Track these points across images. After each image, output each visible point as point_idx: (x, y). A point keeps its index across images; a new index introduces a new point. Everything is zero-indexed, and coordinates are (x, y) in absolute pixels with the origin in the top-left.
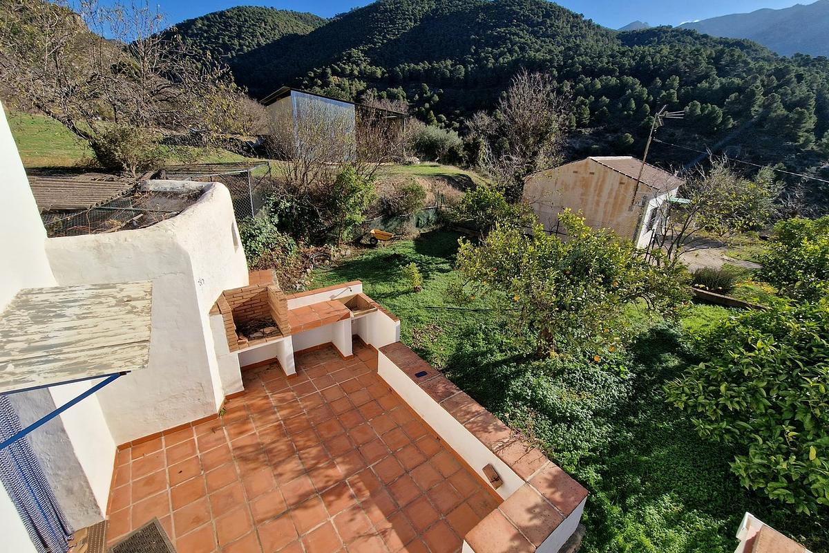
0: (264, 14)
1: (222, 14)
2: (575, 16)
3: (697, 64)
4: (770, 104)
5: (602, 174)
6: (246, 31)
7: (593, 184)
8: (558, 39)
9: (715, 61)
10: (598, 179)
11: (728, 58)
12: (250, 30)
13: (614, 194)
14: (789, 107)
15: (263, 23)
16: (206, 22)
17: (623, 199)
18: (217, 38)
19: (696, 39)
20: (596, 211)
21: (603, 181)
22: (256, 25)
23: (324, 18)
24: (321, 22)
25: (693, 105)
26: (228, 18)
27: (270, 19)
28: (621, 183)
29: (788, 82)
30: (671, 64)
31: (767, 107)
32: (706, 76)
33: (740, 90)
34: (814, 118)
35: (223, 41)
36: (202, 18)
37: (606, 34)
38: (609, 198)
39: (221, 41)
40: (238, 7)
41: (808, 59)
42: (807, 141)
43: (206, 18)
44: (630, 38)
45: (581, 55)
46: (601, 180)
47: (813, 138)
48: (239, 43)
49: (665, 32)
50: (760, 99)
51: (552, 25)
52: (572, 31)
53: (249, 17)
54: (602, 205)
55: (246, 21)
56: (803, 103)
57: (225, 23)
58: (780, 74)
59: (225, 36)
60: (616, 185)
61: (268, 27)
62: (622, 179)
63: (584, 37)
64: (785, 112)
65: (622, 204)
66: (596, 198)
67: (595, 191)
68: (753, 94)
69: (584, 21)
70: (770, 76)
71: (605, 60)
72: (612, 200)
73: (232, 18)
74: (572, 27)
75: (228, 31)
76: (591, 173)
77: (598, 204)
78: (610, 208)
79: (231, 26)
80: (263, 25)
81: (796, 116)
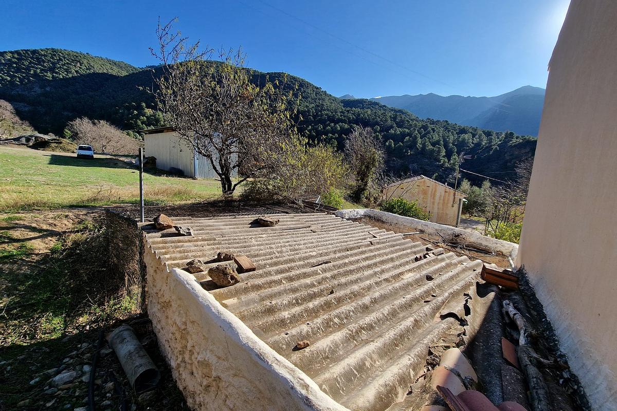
0: (79, 57)
1: (34, 52)
2: (317, 88)
3: (386, 121)
4: (425, 143)
5: (434, 187)
6: (60, 67)
7: (430, 193)
8: (310, 99)
9: (394, 119)
10: (432, 190)
11: (400, 119)
12: (65, 67)
13: (442, 198)
14: (433, 144)
15: (79, 63)
16: (16, 56)
17: (448, 200)
18: (28, 69)
19: (381, 107)
20: (433, 207)
21: (435, 191)
22: (70, 64)
23: (136, 67)
24: (134, 69)
25: (390, 142)
26: (42, 55)
27: (85, 62)
28: (445, 192)
29: (429, 132)
30: (374, 119)
31: (424, 145)
32: (392, 127)
33: (409, 135)
34: (445, 150)
35: (35, 72)
36: (11, 52)
37: (335, 99)
38: (440, 200)
39: (32, 72)
40: (53, 49)
41: (434, 121)
42: (444, 162)
43: (17, 52)
44: (349, 103)
45: (325, 110)
46: (434, 190)
47: (446, 160)
48: (53, 76)
49: (365, 102)
50: (419, 140)
51: (305, 91)
52: (316, 96)
53: (64, 58)
54: (436, 204)
55: (60, 59)
56: (438, 143)
57: (38, 59)
58: (425, 127)
59: (37, 68)
60: (443, 193)
61: (83, 67)
62: (446, 190)
63: (323, 100)
64: (431, 147)
65: (447, 203)
66: (432, 200)
67: (431, 196)
68: (416, 138)
69: (322, 91)
70: (420, 128)
71: (339, 115)
72: (442, 201)
73: (45, 55)
74: (316, 94)
75: (41, 65)
76: (428, 186)
77: (433, 203)
78: (441, 206)
79: (44, 62)
80: (78, 65)
81: (437, 149)
